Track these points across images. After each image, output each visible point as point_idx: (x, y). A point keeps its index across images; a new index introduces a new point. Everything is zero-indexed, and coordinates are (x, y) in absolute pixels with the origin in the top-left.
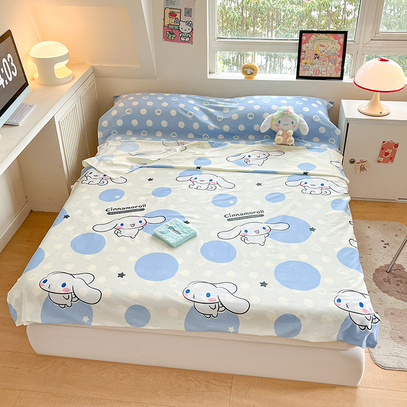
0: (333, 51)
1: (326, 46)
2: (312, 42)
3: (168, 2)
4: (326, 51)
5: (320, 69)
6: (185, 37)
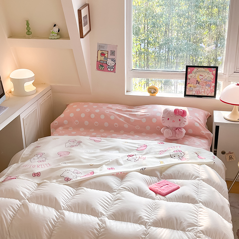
0: (209, 79)
1: (204, 76)
2: (194, 73)
3: (100, 46)
4: (204, 79)
5: (200, 90)
6: (111, 68)
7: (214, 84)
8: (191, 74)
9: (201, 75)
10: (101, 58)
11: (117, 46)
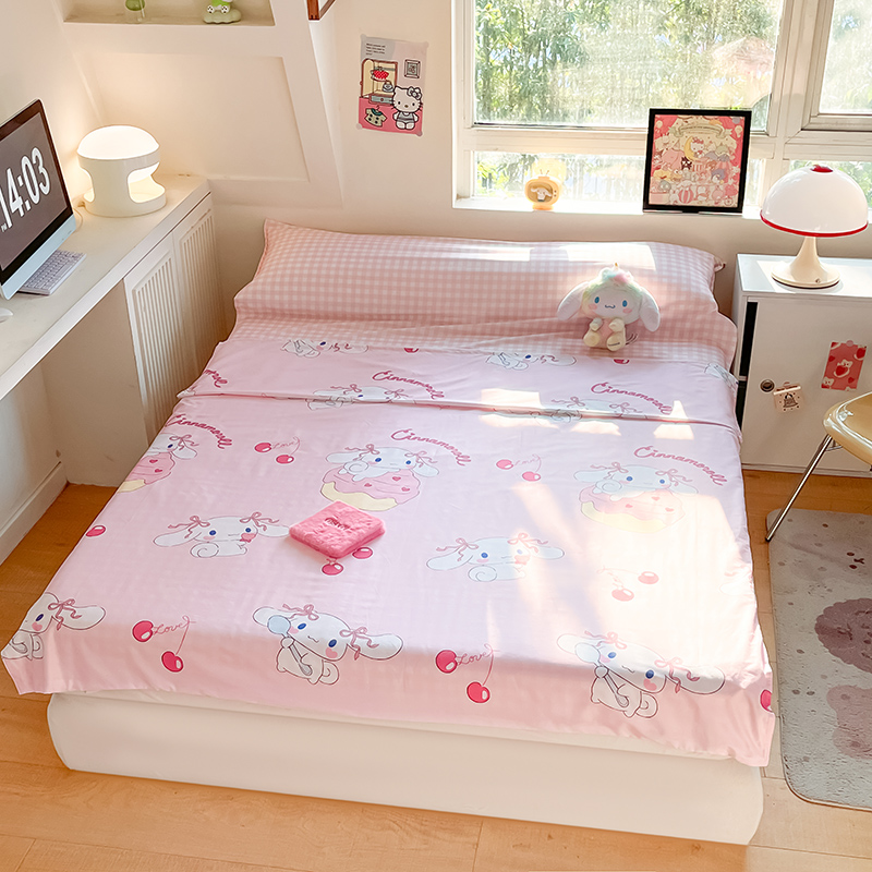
0: (722, 152)
1: (706, 142)
2: (675, 134)
3: (371, 47)
4: (705, 152)
5: (694, 189)
6: (405, 120)
7: (737, 170)
8: (664, 137)
9: (697, 141)
10: (373, 86)
11: (426, 45)
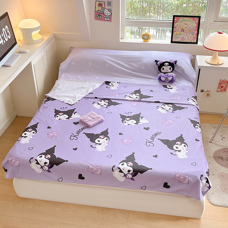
0: (192, 27)
1: (188, 24)
2: (180, 22)
4: (188, 27)
5: (184, 37)
6: (107, 18)
7: (196, 32)
8: (177, 23)
9: (186, 24)
10: (98, 8)
